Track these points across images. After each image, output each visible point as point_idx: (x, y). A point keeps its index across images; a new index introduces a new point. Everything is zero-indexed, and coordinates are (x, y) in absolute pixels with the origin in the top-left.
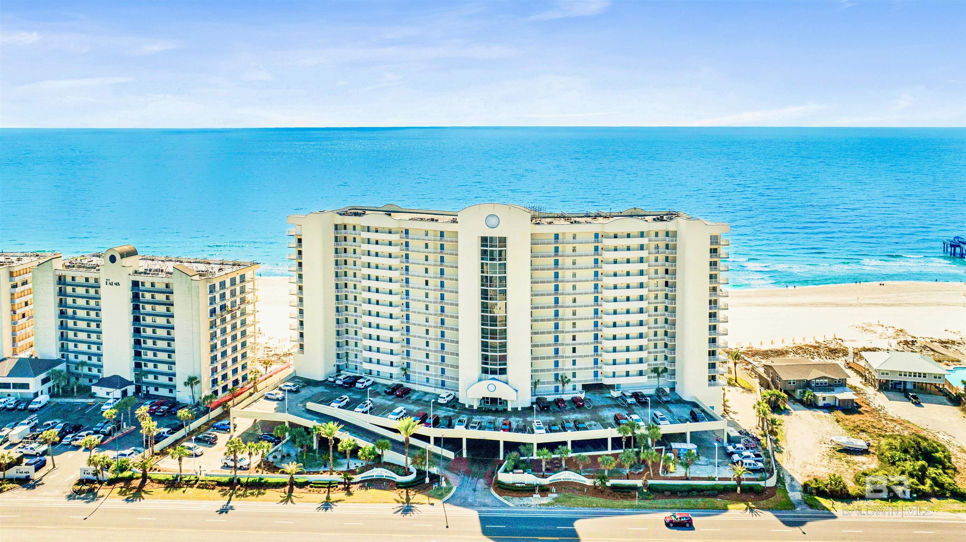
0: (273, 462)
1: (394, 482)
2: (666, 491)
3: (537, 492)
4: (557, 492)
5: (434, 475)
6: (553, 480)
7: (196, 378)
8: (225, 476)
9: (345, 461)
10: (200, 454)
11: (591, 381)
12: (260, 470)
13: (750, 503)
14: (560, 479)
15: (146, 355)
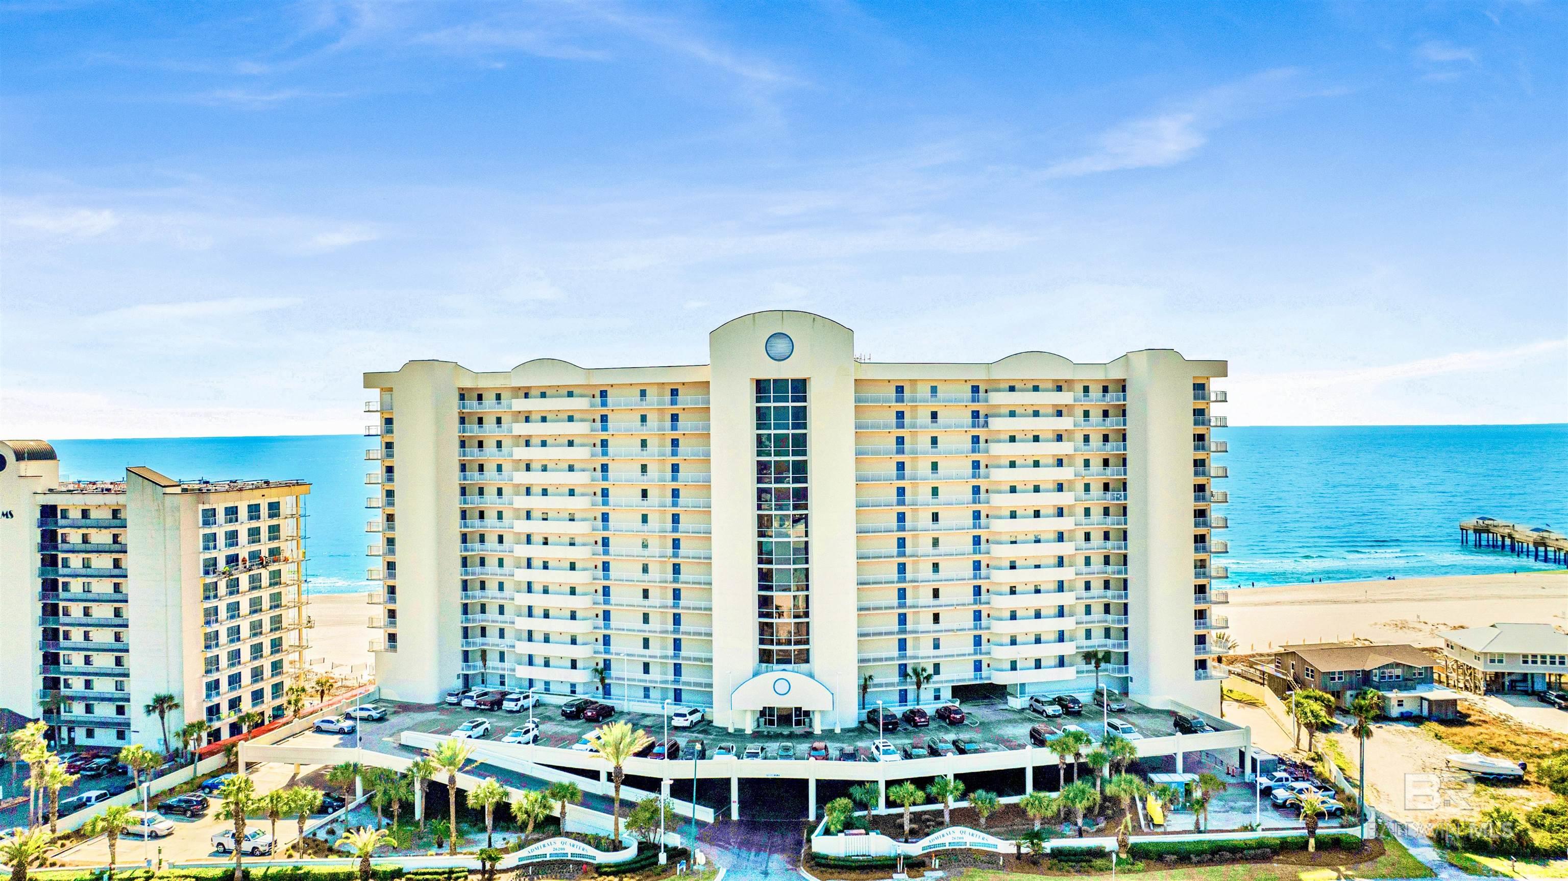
0: (326, 841)
1: (592, 864)
2: (1168, 853)
3: (899, 869)
4: (941, 867)
5: (675, 849)
6: (930, 847)
7: (171, 698)
8: (216, 866)
9: (484, 837)
10: (166, 832)
11: (969, 680)
12: (296, 855)
13: (1342, 868)
14: (944, 845)
15: (69, 663)
